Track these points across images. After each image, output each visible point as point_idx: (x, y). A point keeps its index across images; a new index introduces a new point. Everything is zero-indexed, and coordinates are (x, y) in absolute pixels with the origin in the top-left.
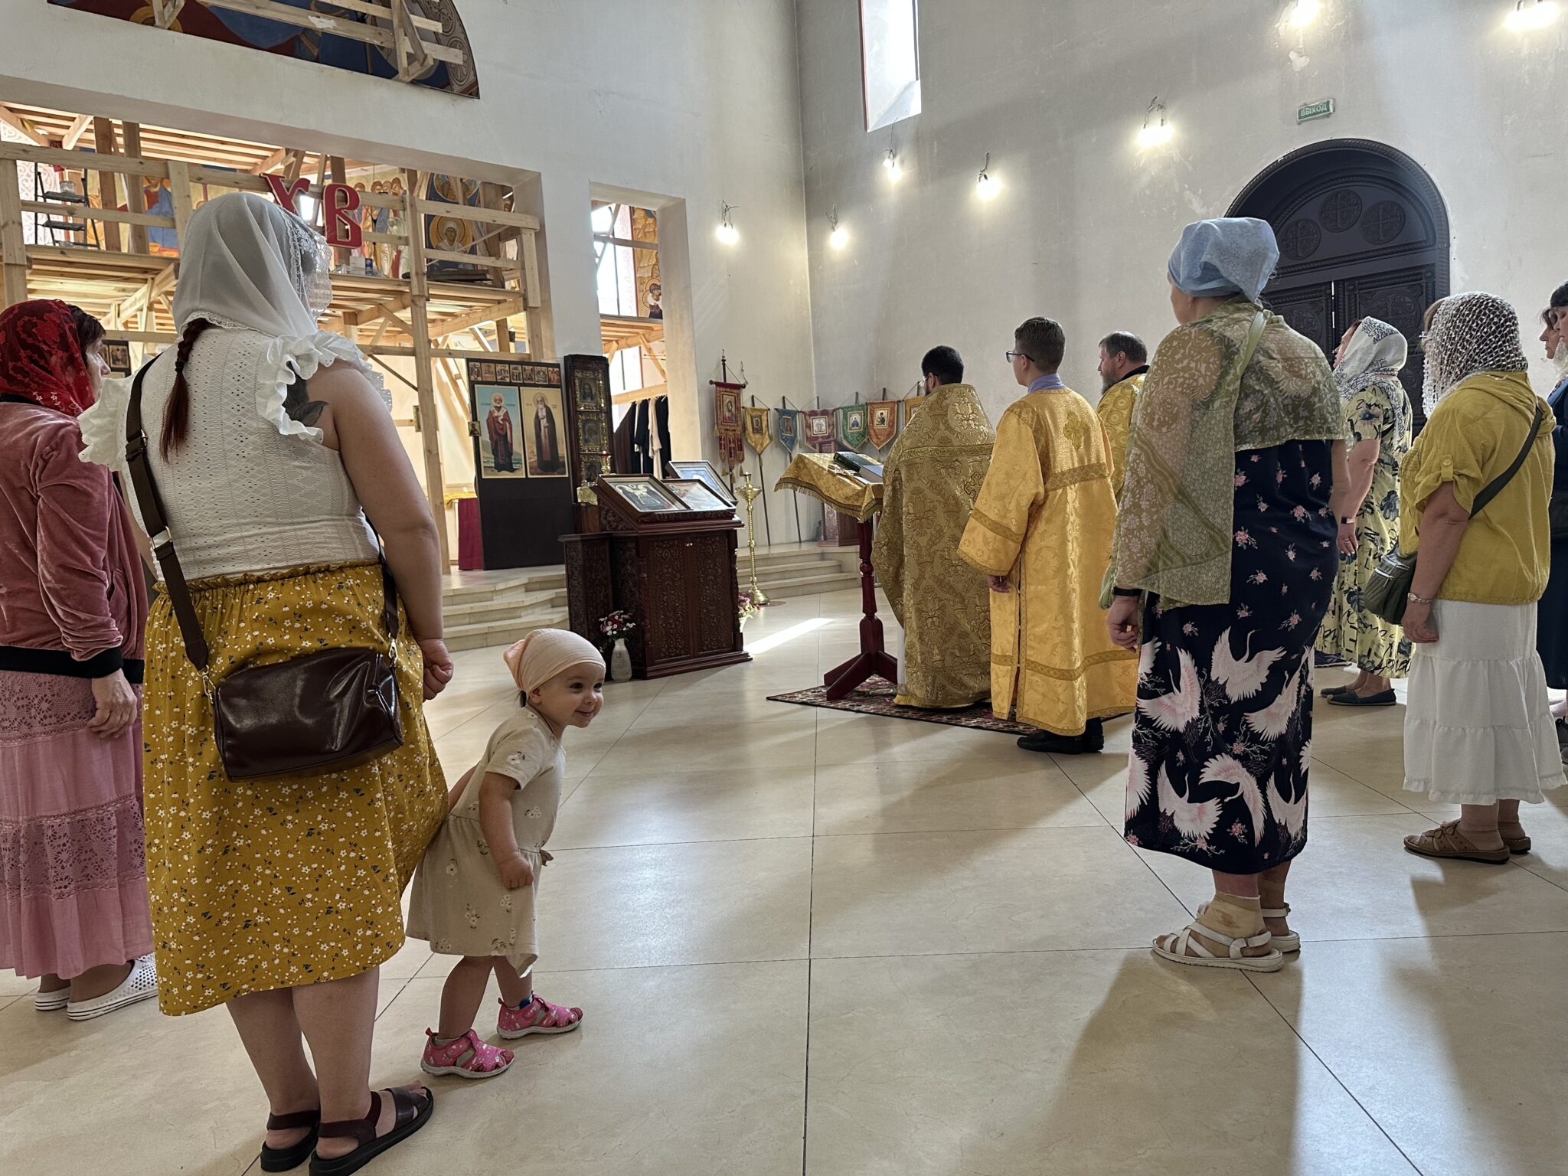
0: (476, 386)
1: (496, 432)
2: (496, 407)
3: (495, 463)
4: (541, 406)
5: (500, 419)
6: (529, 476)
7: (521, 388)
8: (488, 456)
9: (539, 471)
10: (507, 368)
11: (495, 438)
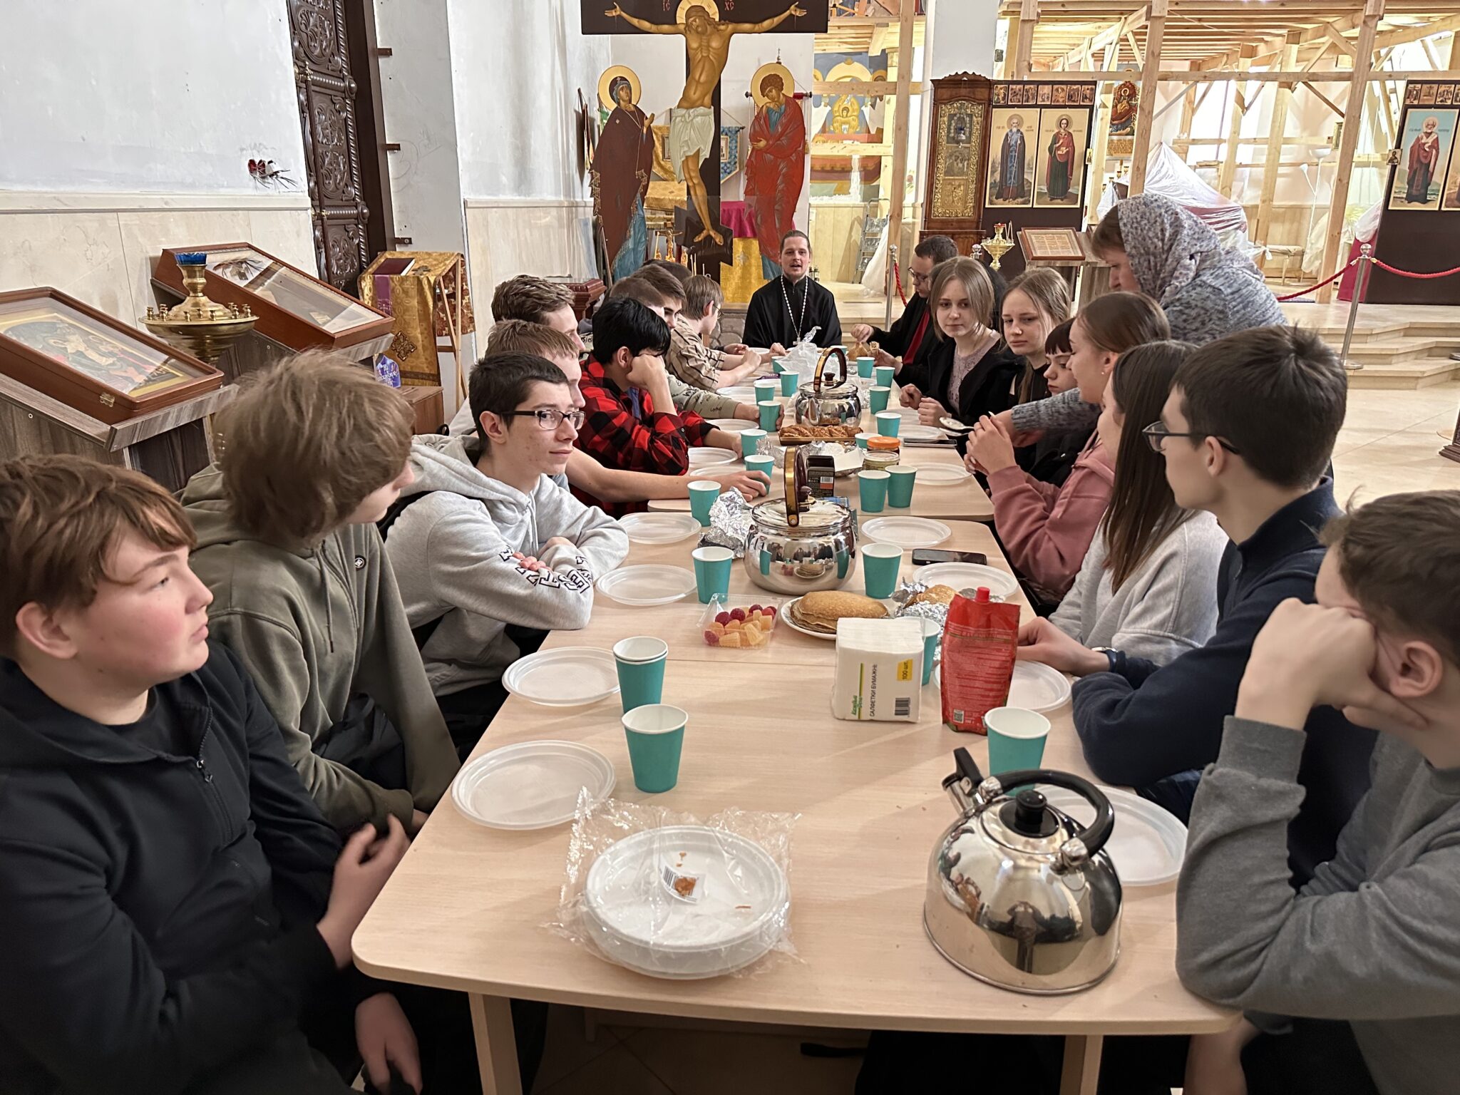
2: (1426, 133)
3: (1408, 192)
5: (1427, 145)
6: (1444, 209)
8: (1402, 185)
10: (1452, 89)
11: (1415, 167)
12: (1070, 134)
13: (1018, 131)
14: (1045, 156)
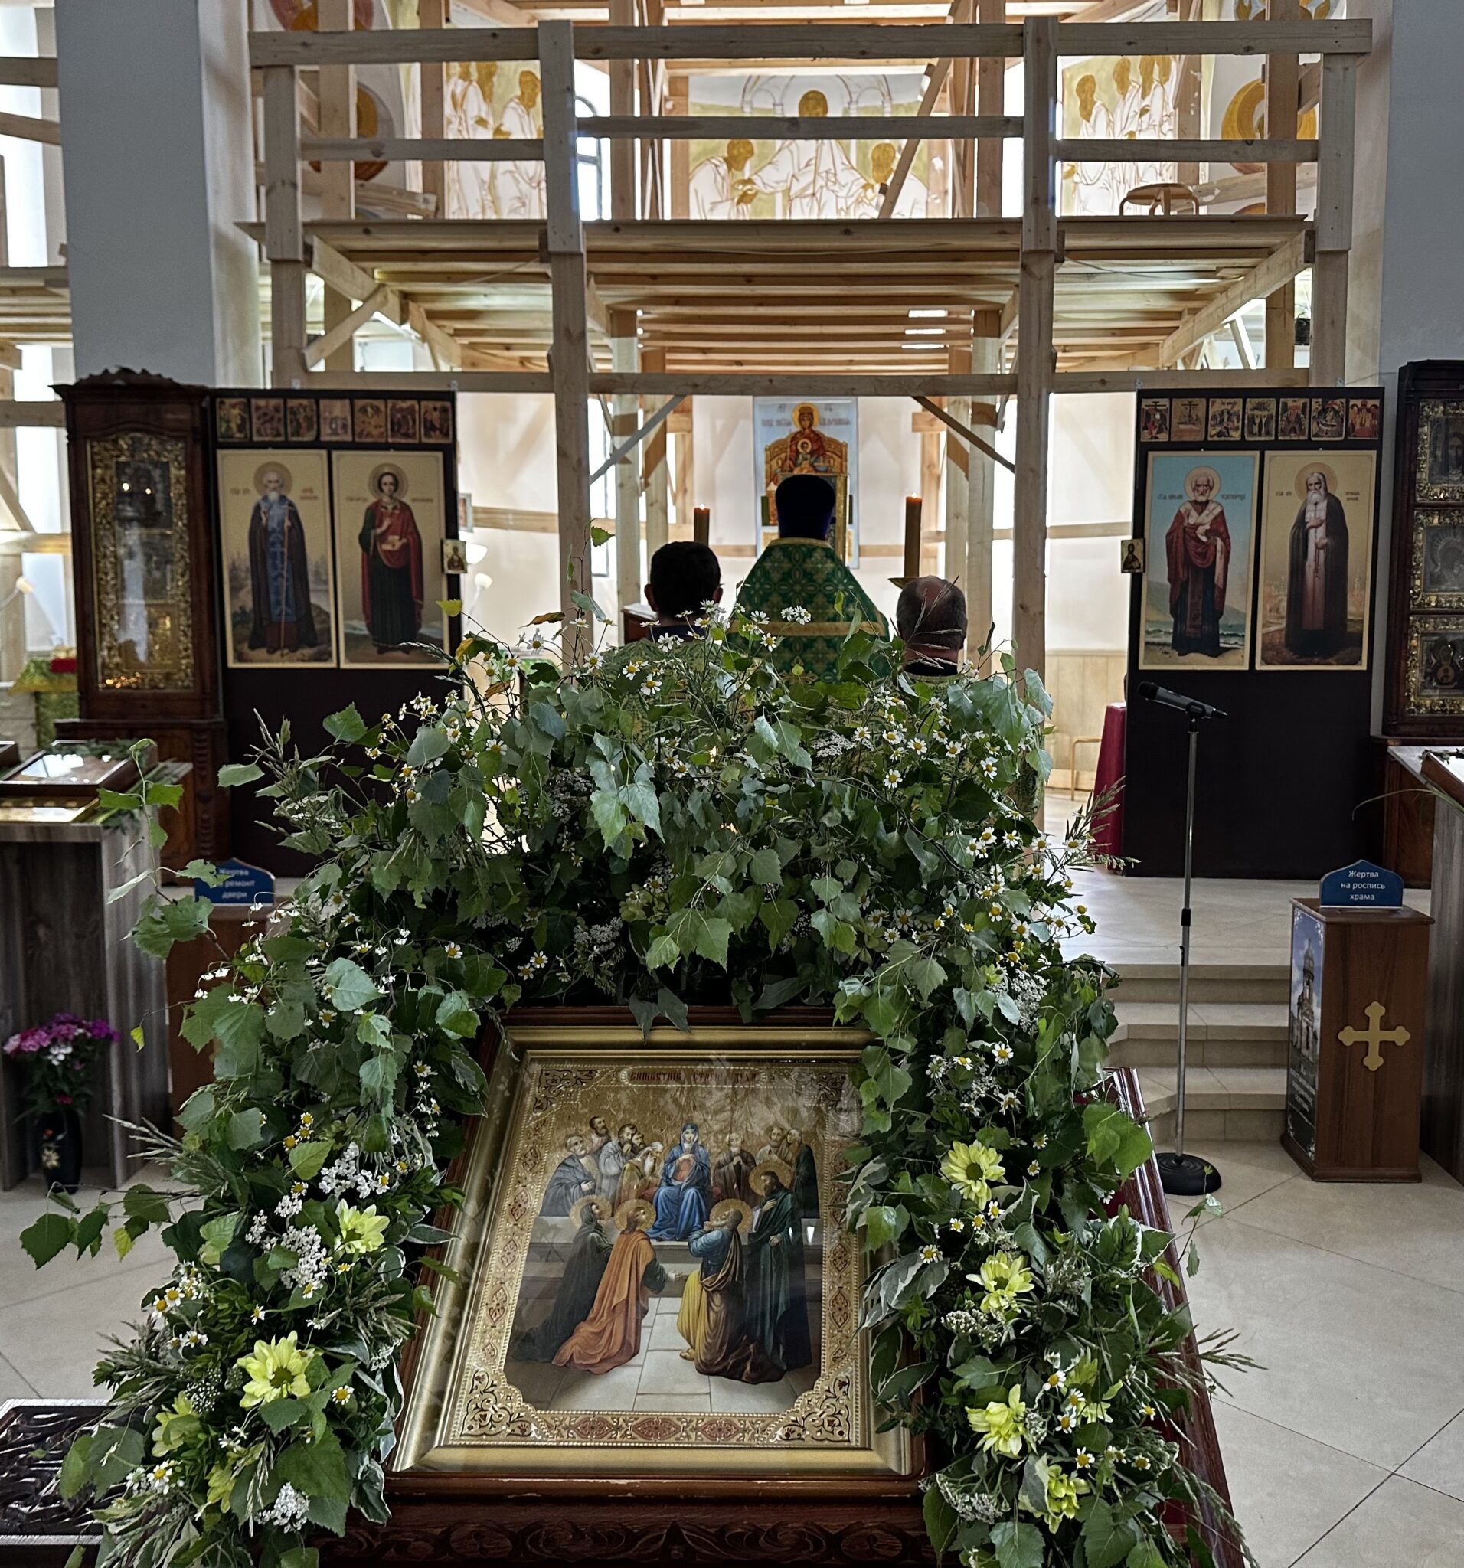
0: (1151, 455)
1: (1188, 561)
2: (1195, 503)
3: (1175, 633)
4: (1315, 496)
5: (1201, 530)
6: (1259, 667)
7: (1268, 453)
8: (1160, 617)
9: (1287, 654)
10: (1239, 408)
11: (1182, 574)
12: (406, 509)
13: (283, 498)
14: (351, 556)
